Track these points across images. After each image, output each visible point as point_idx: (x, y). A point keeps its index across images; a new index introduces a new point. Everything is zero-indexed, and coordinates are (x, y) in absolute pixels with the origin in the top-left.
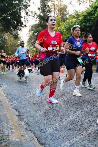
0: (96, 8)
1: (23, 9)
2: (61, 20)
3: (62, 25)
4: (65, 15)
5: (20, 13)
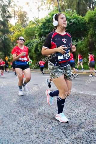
2: (21, 25)
3: (22, 30)
4: (26, 21)
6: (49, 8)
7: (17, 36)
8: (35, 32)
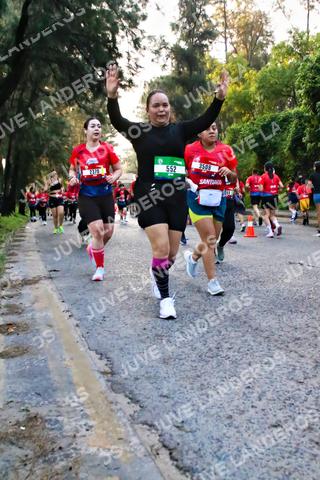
1: (124, 28)
2: (246, 62)
3: (250, 79)
4: (262, 46)
5: (114, 40)
8: (297, 83)
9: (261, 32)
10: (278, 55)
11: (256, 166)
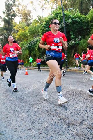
0: (57, 14)
2: (25, 24)
3: (26, 29)
4: (30, 20)
6: (53, 7)
7: (21, 34)
8: (39, 30)
9: (29, 15)
10: (34, 22)
11: (28, 54)
